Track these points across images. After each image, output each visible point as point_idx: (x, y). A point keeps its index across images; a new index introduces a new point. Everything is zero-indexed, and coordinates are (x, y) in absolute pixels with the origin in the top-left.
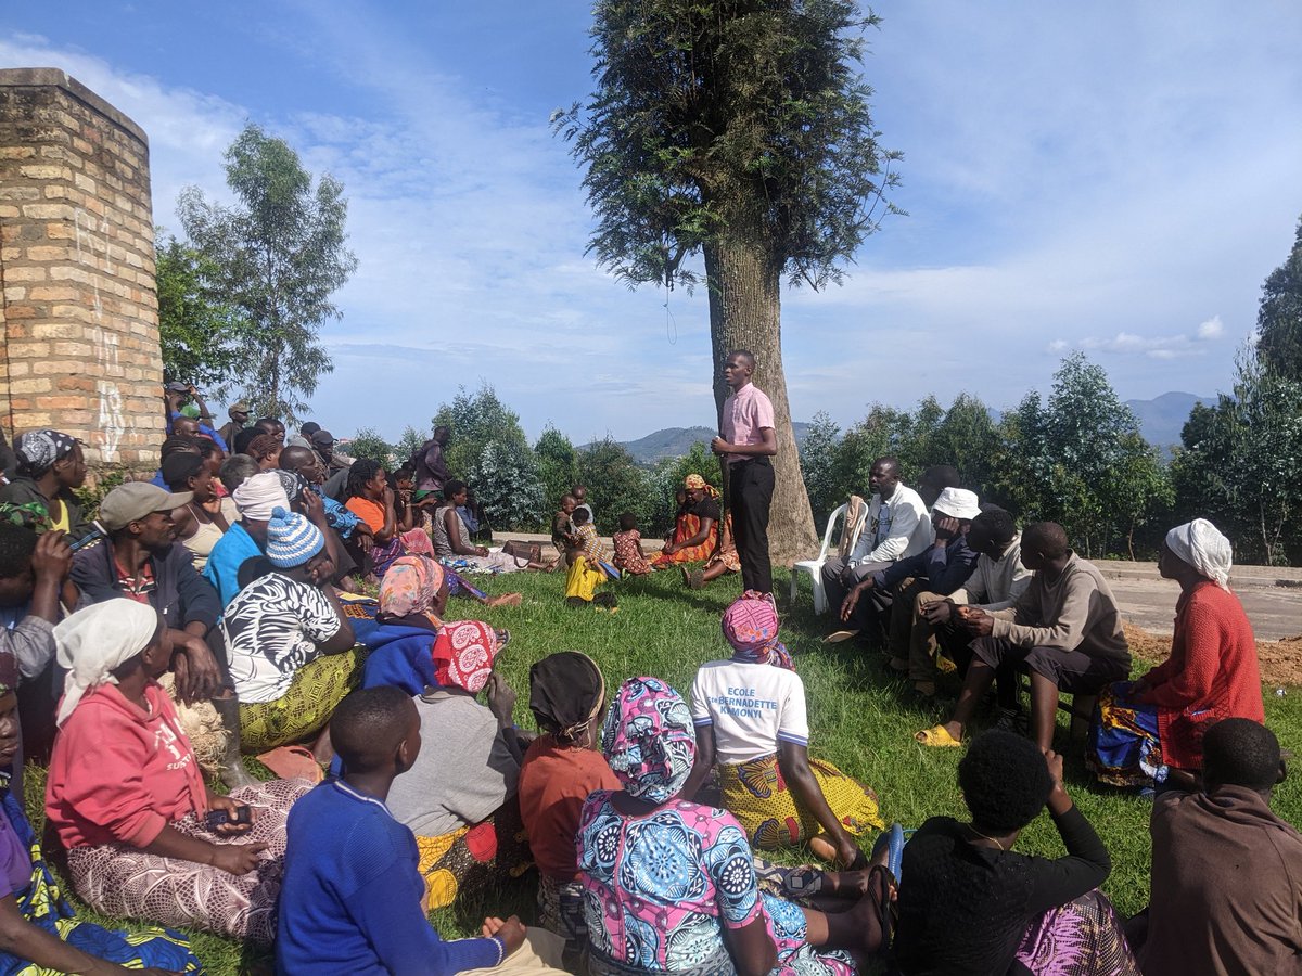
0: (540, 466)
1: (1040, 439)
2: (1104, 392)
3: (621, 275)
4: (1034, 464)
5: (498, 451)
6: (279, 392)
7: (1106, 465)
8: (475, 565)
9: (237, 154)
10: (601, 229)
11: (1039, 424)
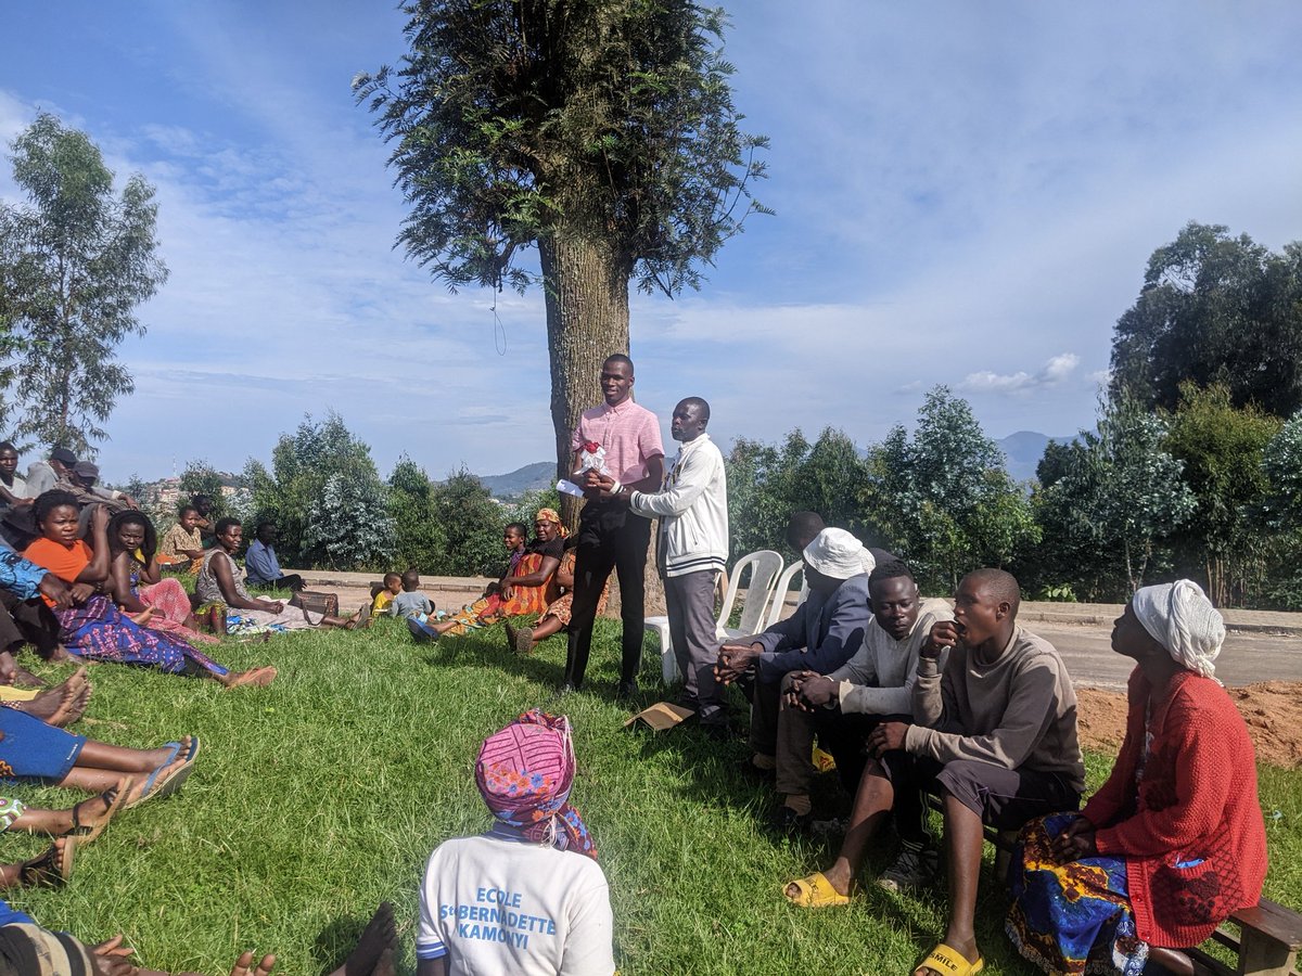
0: (393, 501)
1: (907, 475)
2: (969, 427)
3: (439, 272)
4: (901, 500)
5: (344, 484)
6: (68, 416)
7: (973, 500)
8: (251, 622)
9: (28, 145)
10: (414, 217)
11: (906, 460)
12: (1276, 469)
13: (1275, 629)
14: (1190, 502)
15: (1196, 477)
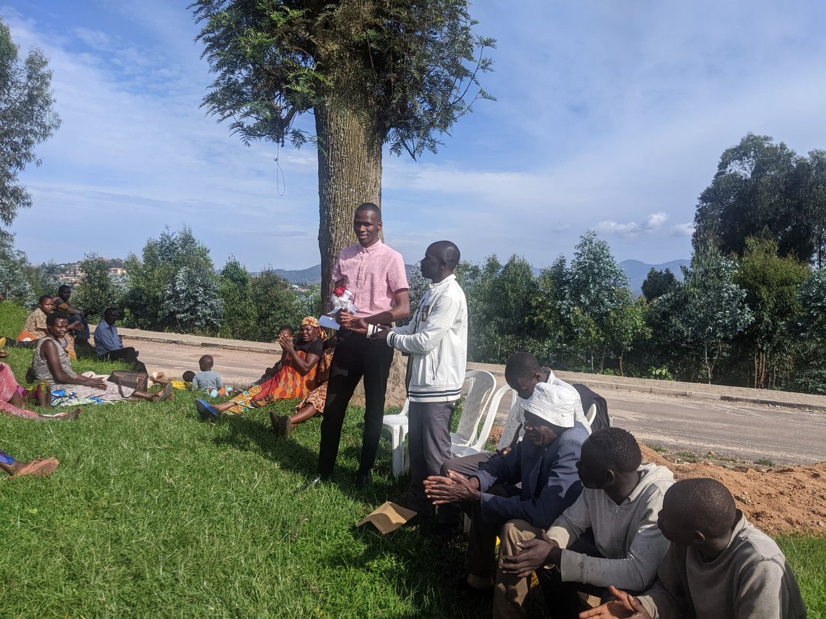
0: (223, 287)
1: (565, 289)
2: (607, 259)
3: (236, 129)
4: (560, 305)
5: (189, 274)
7: (607, 308)
8: (74, 395)
10: (217, 84)
11: (564, 279)
12: (807, 298)
13: (805, 406)
14: (749, 317)
15: (754, 301)
